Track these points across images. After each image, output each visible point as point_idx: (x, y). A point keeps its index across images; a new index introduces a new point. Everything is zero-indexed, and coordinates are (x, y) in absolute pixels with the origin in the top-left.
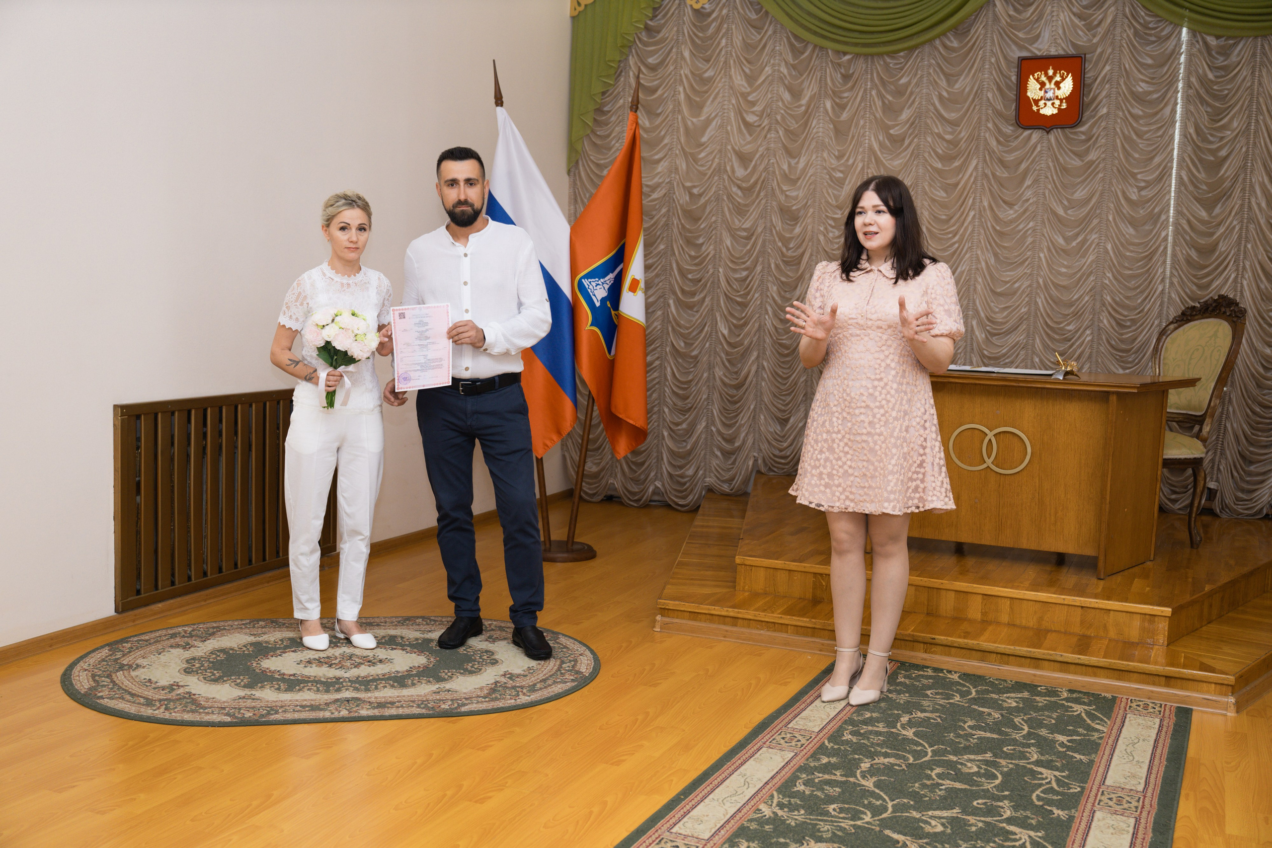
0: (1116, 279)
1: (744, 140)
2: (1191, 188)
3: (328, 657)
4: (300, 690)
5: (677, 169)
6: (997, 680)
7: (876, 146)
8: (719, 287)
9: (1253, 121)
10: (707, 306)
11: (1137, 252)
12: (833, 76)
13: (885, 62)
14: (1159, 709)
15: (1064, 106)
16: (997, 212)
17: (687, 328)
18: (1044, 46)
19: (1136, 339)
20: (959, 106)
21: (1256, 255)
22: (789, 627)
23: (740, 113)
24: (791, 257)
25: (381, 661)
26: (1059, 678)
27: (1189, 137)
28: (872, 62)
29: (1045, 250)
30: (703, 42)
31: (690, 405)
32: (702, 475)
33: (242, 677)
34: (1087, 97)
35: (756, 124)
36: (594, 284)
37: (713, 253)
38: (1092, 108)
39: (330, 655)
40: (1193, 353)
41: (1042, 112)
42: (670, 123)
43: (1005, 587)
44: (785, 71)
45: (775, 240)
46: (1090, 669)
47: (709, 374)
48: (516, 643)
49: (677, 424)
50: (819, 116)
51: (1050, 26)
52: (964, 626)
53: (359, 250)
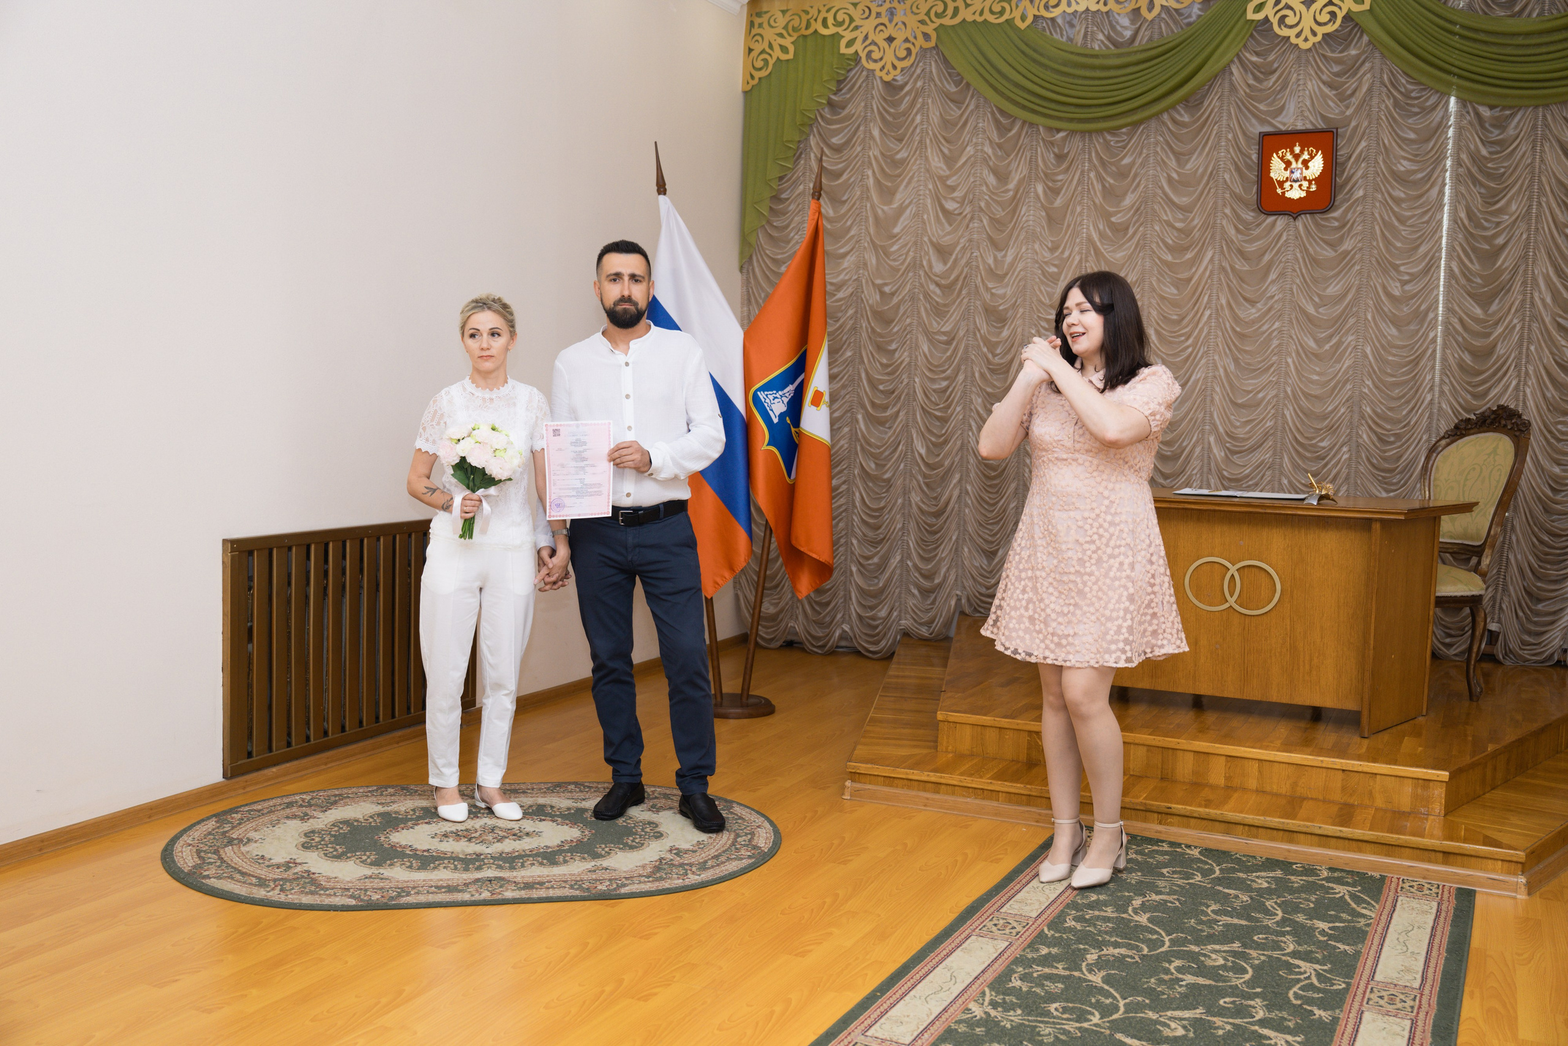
0: (1377, 387)
1: (943, 230)
2: (1463, 281)
3: (467, 830)
4: (435, 868)
5: (865, 264)
6: (1244, 856)
7: (1095, 237)
8: (915, 400)
9: (1535, 203)
10: (902, 420)
11: (1401, 356)
12: (1045, 157)
13: (1105, 139)
14: (1437, 891)
15: (1314, 188)
16: (1237, 311)
17: (879, 447)
18: (1289, 120)
19: (1401, 456)
20: (1191, 189)
21: (1540, 359)
22: (1001, 794)
23: (938, 200)
24: (997, 365)
25: (527, 834)
26: (1317, 853)
27: (1459, 222)
28: (1090, 140)
29: (1294, 355)
30: (895, 119)
31: (882, 536)
32: (897, 617)
33: (368, 853)
34: (1340, 180)
35: (956, 212)
36: (771, 397)
37: (907, 360)
38: (1346, 190)
39: (469, 827)
40: (1468, 473)
42: (857, 212)
43: (1251, 747)
44: (989, 151)
45: (979, 345)
46: (1354, 844)
47: (905, 500)
48: (683, 813)
49: (868, 558)
50: (1029, 202)
51: (1296, 97)
52: (1206, 793)
53: (494, 359)
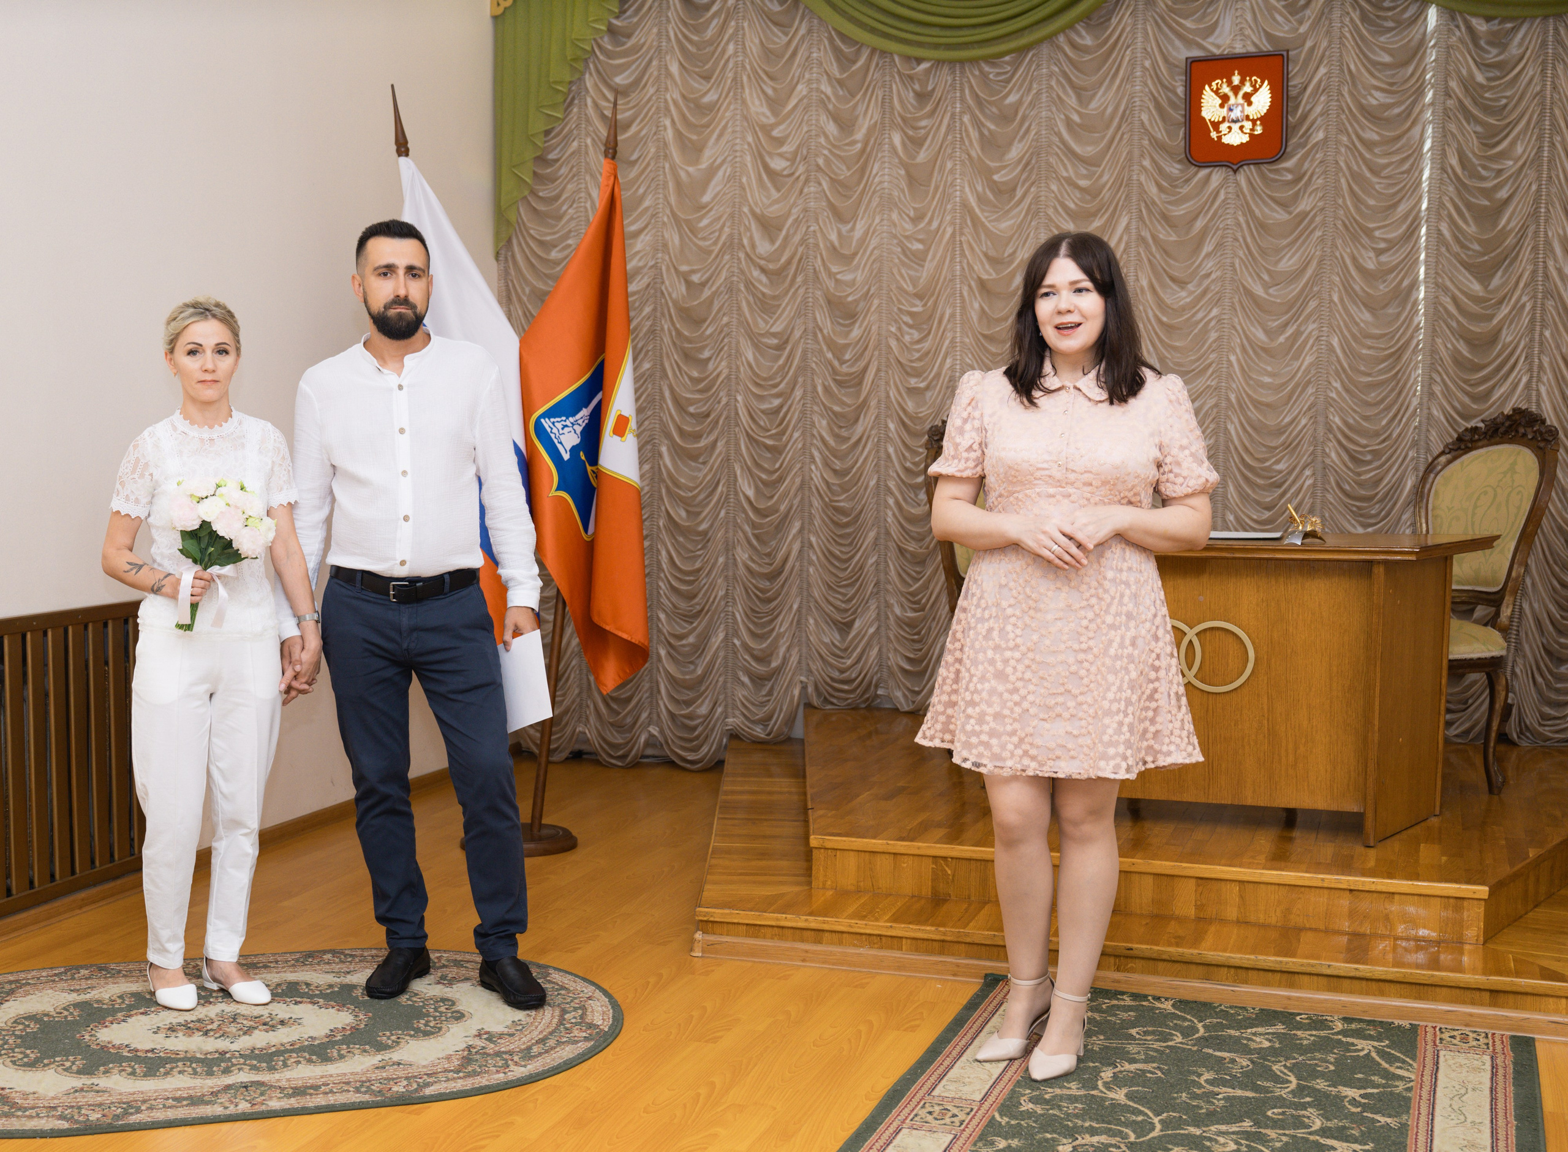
0: (1347, 391)
1: (768, 197)
2: (1456, 248)
3: (199, 1021)
4: (167, 1074)
5: (665, 245)
6: (1231, 1007)
7: (973, 201)
8: (737, 425)
9: (1546, 144)
10: (721, 452)
11: (1377, 348)
12: (902, 96)
13: (981, 71)
14: (1486, 1041)
15: (1259, 130)
16: (1162, 295)
17: (691, 490)
18: (1225, 41)
19: (1381, 479)
20: (1096, 135)
21: (1558, 347)
22: (904, 941)
23: (760, 157)
24: (847, 374)
25: (282, 1023)
26: (1326, 1000)
27: (1450, 171)
28: (961, 73)
29: (1238, 350)
30: (699, 49)
31: (699, 607)
32: (721, 713)
33: (71, 1058)
34: (1293, 117)
35: (785, 173)
36: (559, 426)
37: (726, 372)
38: (1301, 133)
39: (201, 1016)
40: (1478, 499)
41: (1226, 140)
42: (652, 175)
43: (1230, 866)
44: (829, 91)
45: (821, 351)
46: (1374, 985)
47: (727, 558)
48: (485, 984)
49: (680, 637)
50: (883, 157)
51: (1233, 10)
52: (1173, 927)
53: (219, 384)
